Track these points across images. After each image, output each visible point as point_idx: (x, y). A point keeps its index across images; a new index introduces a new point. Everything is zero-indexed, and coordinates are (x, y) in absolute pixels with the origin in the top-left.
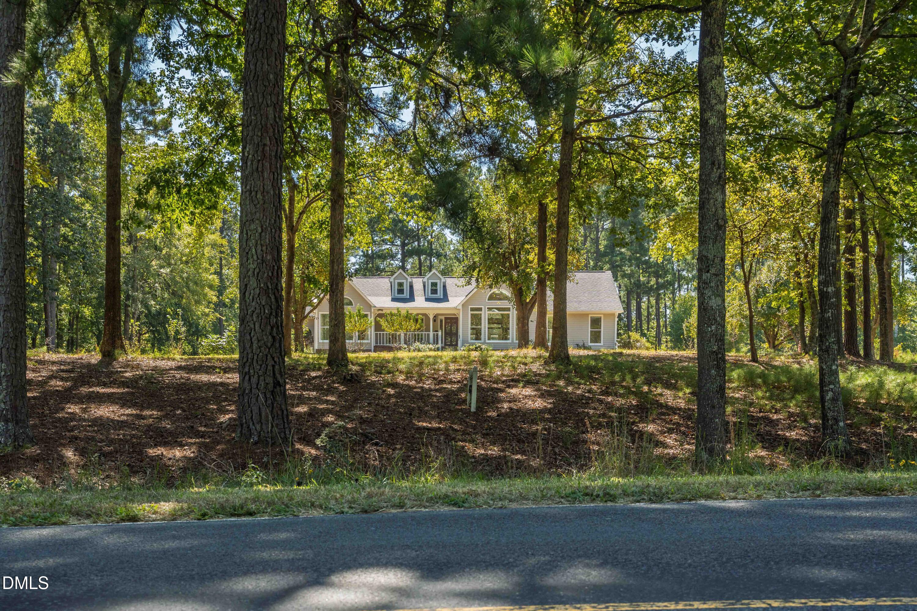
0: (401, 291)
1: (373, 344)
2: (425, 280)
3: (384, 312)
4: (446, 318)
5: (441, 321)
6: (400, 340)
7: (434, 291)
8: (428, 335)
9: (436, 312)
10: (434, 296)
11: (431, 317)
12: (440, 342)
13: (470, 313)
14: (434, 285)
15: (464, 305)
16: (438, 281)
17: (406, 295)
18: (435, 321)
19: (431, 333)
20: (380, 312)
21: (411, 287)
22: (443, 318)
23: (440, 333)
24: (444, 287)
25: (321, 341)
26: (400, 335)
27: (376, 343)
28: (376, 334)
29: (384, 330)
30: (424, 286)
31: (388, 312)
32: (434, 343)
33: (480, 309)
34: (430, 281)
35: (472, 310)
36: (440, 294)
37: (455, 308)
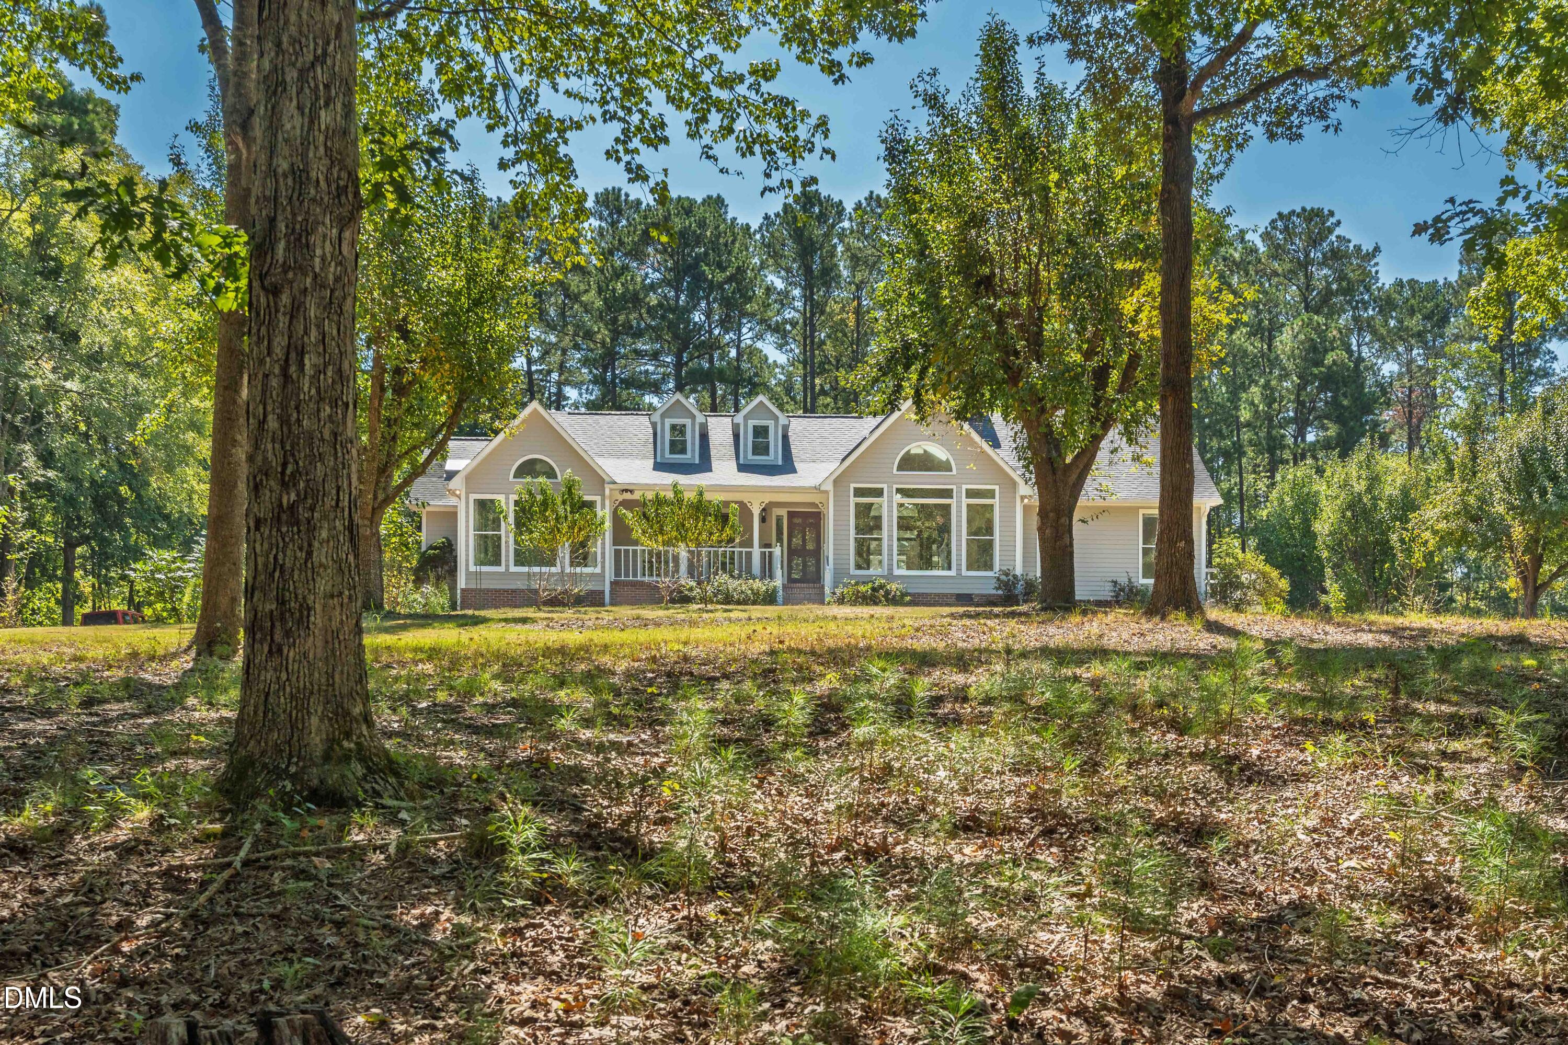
0: (678, 446)
1: (609, 576)
2: (739, 418)
3: (637, 496)
4: (791, 515)
5: (779, 519)
6: (677, 570)
7: (761, 448)
8: (749, 555)
9: (768, 498)
10: (761, 459)
11: (756, 511)
12: (778, 573)
13: (853, 500)
14: (760, 432)
15: (839, 481)
16: (770, 423)
17: (692, 455)
18: (763, 520)
19: (756, 551)
20: (627, 496)
21: (704, 437)
22: (783, 512)
23: (777, 551)
24: (785, 437)
25: (472, 568)
26: (676, 559)
27: (617, 573)
28: (617, 553)
29: (636, 543)
30: (736, 436)
31: (650, 495)
32: (762, 578)
33: (879, 493)
34: (751, 423)
35: (859, 492)
36: (775, 456)
37: (817, 489)
